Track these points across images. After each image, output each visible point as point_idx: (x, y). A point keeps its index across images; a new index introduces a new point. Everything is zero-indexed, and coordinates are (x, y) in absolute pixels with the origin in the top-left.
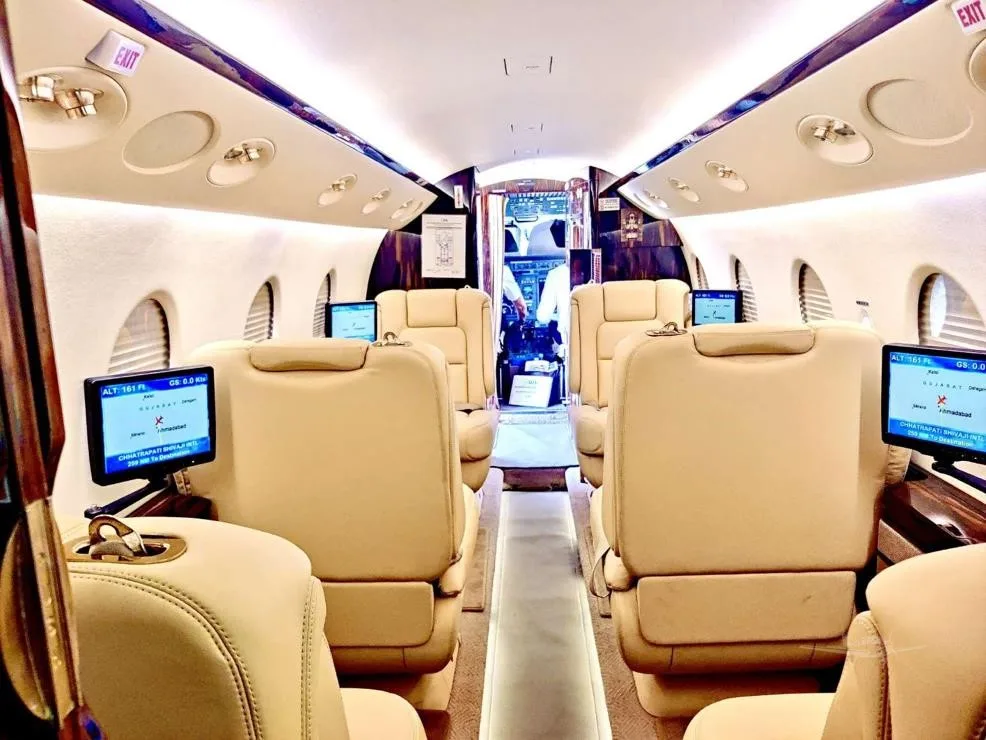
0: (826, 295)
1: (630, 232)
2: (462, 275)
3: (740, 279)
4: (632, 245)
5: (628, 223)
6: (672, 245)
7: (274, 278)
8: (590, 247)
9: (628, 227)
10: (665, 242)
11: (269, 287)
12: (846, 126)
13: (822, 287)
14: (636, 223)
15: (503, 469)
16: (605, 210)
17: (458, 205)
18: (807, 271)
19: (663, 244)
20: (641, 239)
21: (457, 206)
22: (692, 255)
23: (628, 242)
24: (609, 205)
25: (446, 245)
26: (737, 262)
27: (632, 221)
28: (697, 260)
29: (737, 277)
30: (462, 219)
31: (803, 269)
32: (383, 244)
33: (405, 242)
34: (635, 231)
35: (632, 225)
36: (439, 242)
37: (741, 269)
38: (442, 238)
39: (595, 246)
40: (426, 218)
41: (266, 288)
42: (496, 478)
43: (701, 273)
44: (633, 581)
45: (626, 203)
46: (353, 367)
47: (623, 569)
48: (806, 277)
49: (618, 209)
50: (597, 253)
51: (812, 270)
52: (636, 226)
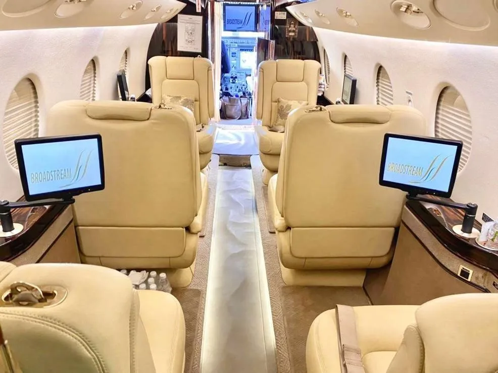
0: (390, 83)
1: (291, 32)
2: (200, 51)
3: (346, 65)
4: (291, 39)
5: (290, 27)
6: (312, 40)
7: (96, 57)
8: (269, 39)
9: (290, 29)
10: (309, 39)
11: (93, 62)
12: (418, 10)
13: (389, 80)
14: (294, 27)
15: (219, 154)
16: (278, 18)
17: (199, 10)
18: (382, 69)
19: (308, 40)
20: (296, 36)
21: (197, 11)
22: (323, 47)
23: (290, 38)
24: (280, 15)
25: (191, 33)
26: (346, 57)
27: (292, 26)
28: (325, 50)
29: (345, 64)
30: (200, 18)
31: (380, 69)
32: (156, 30)
33: (168, 28)
34: (294, 31)
35: (292, 28)
36: (187, 31)
37: (347, 60)
38: (190, 28)
39: (272, 39)
40: (180, 17)
41: (92, 62)
42: (215, 160)
43: (326, 57)
44: (288, 228)
45: (289, 15)
46: (144, 119)
47: (284, 221)
48: (381, 72)
49: (285, 18)
50: (273, 42)
51: (385, 70)
52: (294, 29)
